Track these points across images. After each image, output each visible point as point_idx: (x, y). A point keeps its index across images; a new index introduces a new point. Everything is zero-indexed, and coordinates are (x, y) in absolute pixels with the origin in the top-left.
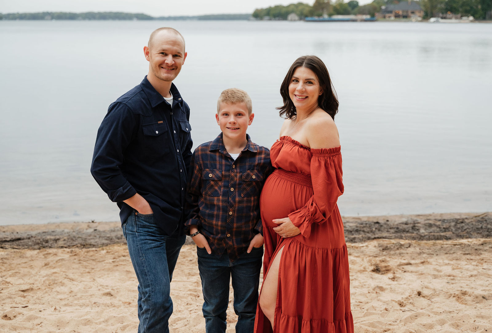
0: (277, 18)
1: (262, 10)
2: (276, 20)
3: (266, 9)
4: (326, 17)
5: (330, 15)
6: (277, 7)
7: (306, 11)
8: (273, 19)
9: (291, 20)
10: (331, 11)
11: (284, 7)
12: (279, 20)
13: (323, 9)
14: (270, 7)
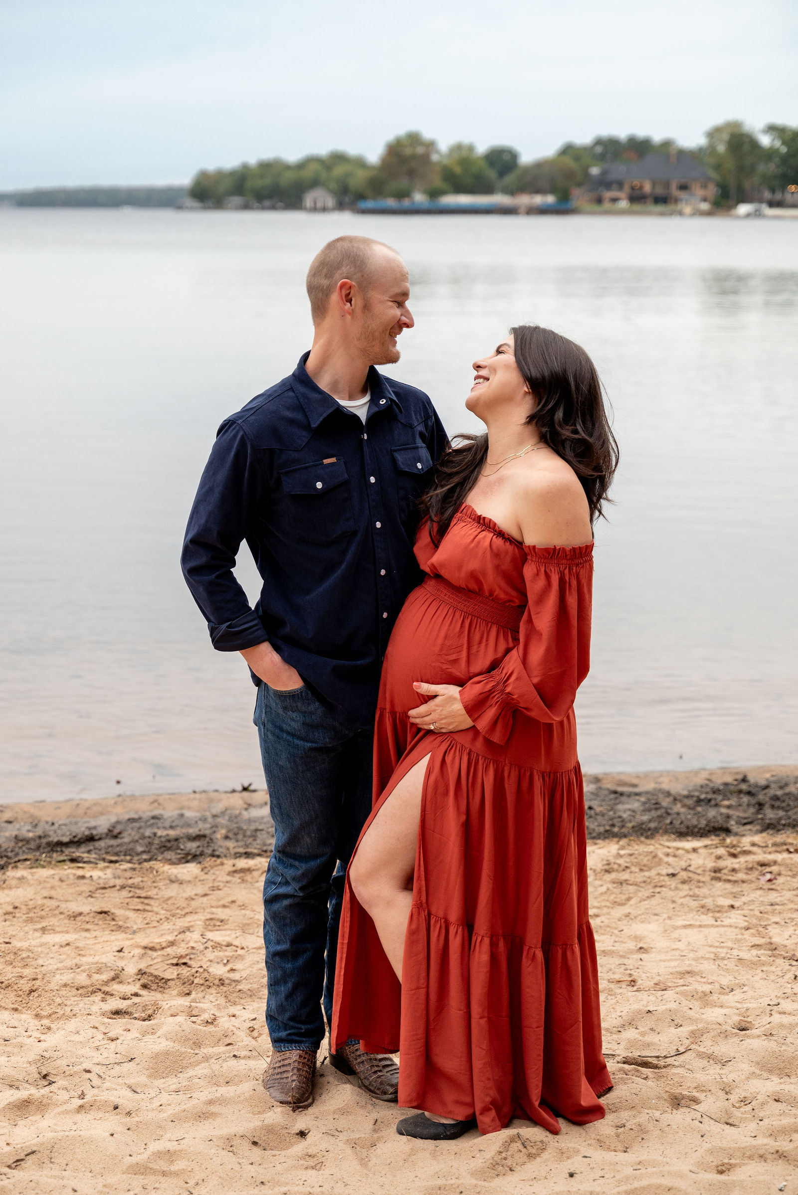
0: (267, 203)
1: (220, 175)
2: (263, 208)
3: (233, 173)
4: (419, 198)
5: (434, 194)
6: (266, 167)
7: (359, 179)
8: (256, 205)
9: (314, 209)
10: (438, 182)
11: (287, 167)
12: (273, 208)
13: (412, 174)
14: (245, 167)
